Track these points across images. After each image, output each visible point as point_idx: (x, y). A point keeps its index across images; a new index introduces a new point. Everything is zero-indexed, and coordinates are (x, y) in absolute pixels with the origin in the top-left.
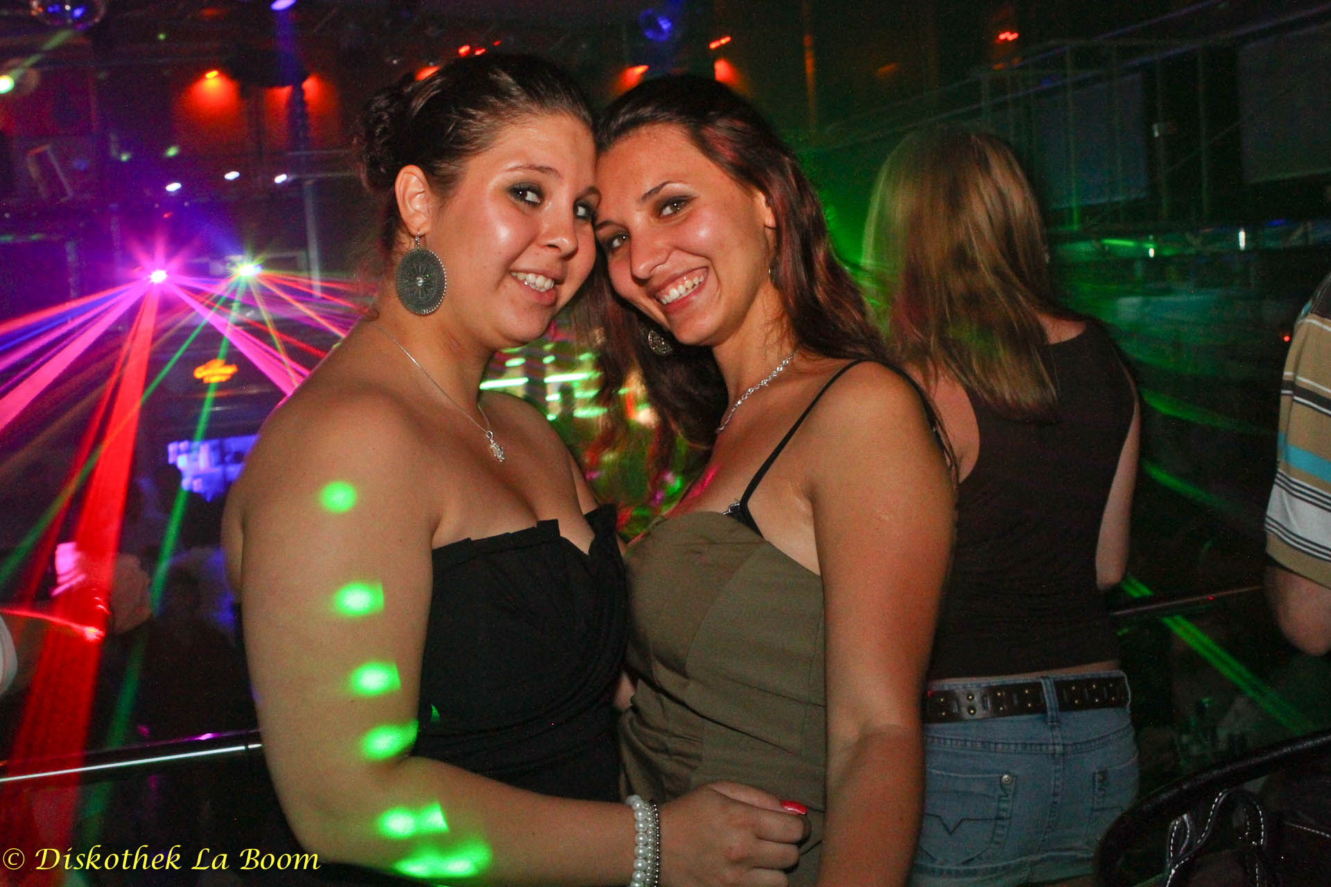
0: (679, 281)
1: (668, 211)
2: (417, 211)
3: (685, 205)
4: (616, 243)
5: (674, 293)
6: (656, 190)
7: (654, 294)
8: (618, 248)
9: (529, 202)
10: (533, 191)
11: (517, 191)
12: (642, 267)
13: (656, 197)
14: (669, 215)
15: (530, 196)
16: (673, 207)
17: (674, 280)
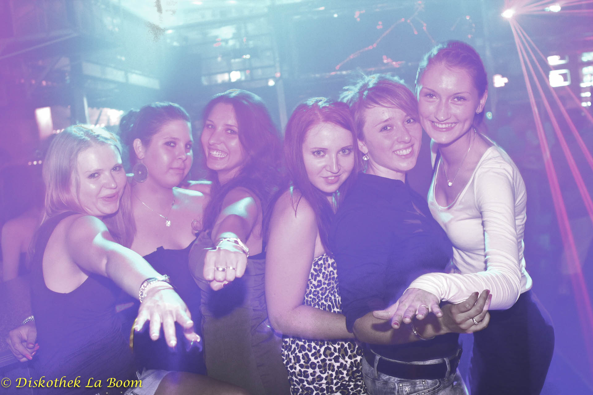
0: (218, 151)
1: (229, 132)
2: (140, 152)
3: (234, 134)
4: (210, 127)
5: (215, 153)
6: (231, 126)
7: (210, 149)
8: (210, 128)
9: (172, 146)
10: (173, 143)
11: (168, 144)
12: (212, 141)
13: (229, 127)
14: (229, 133)
15: (172, 144)
16: (231, 132)
17: (217, 150)
